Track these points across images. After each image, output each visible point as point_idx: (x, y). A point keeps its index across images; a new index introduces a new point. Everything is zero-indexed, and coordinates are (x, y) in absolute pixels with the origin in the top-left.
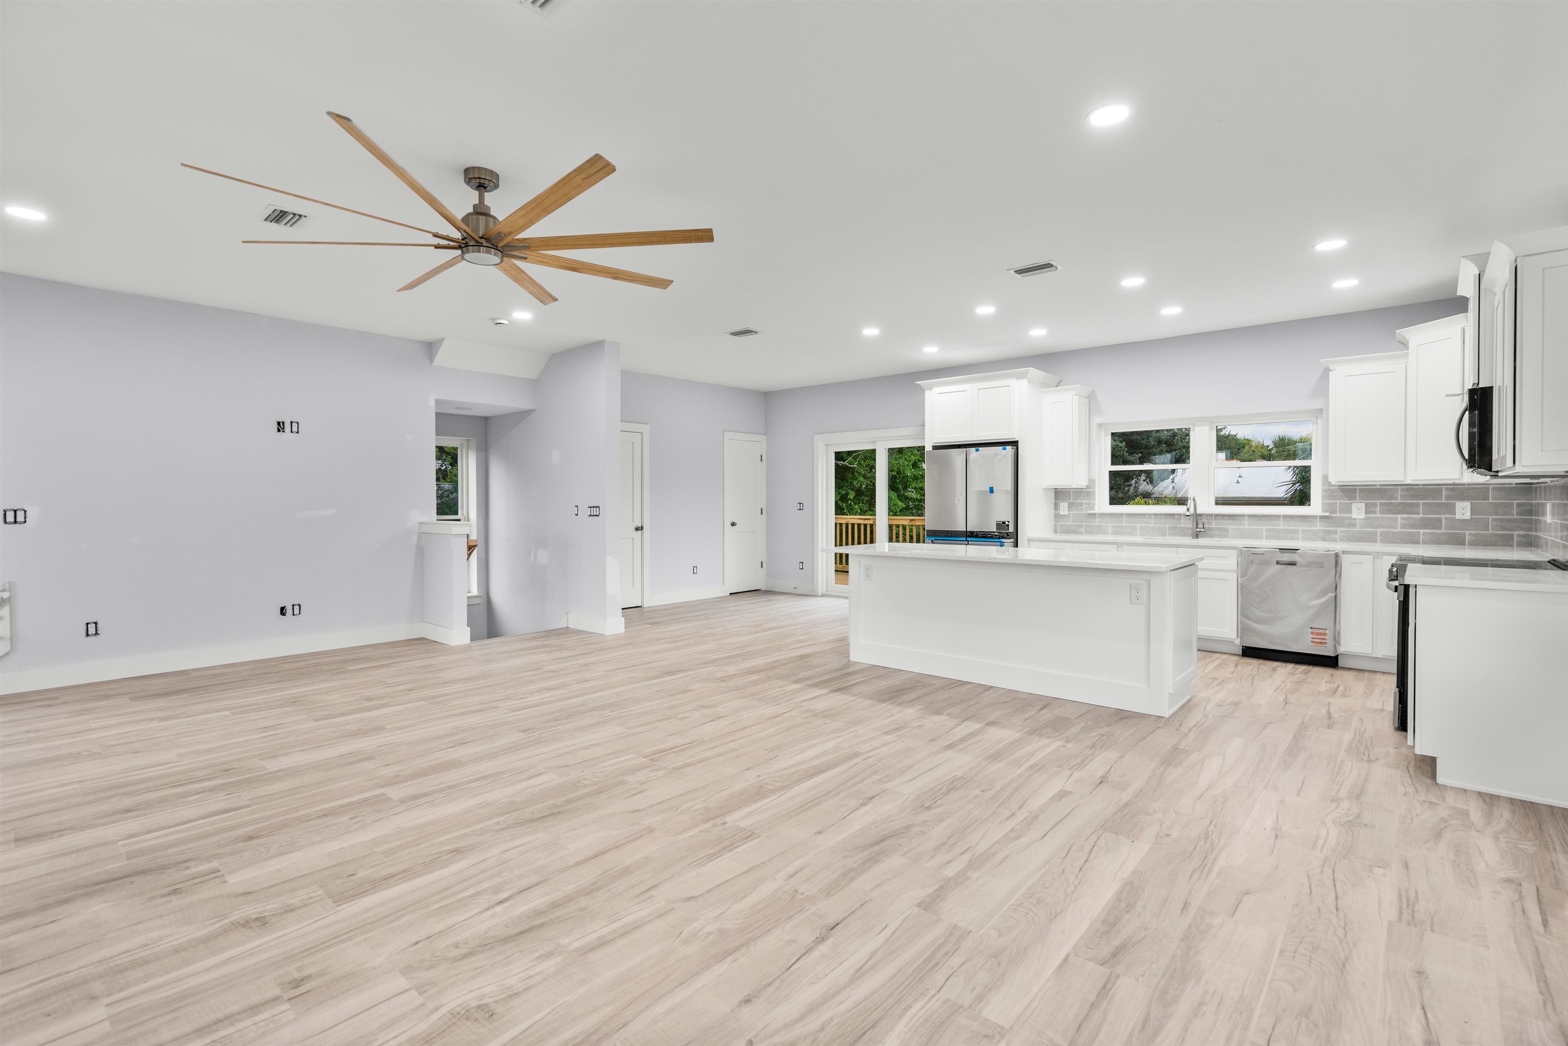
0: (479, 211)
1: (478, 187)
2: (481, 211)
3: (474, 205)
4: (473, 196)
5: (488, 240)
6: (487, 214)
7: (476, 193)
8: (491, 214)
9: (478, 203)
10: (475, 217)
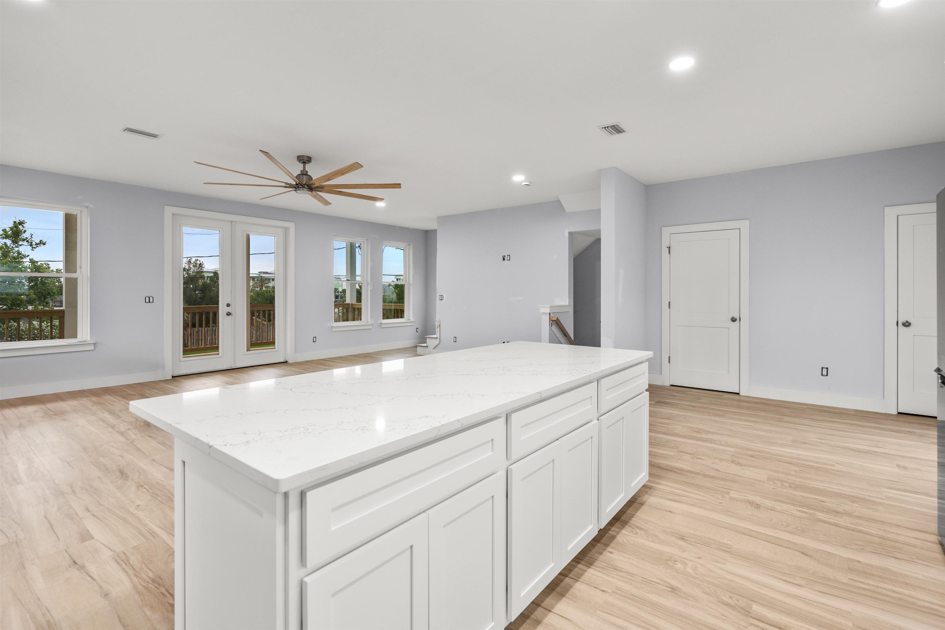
0: (303, 173)
1: (303, 163)
2: (304, 173)
3: (301, 171)
4: (300, 167)
5: (307, 186)
6: (306, 174)
7: (302, 165)
8: (308, 174)
9: (303, 170)
10: (302, 176)
